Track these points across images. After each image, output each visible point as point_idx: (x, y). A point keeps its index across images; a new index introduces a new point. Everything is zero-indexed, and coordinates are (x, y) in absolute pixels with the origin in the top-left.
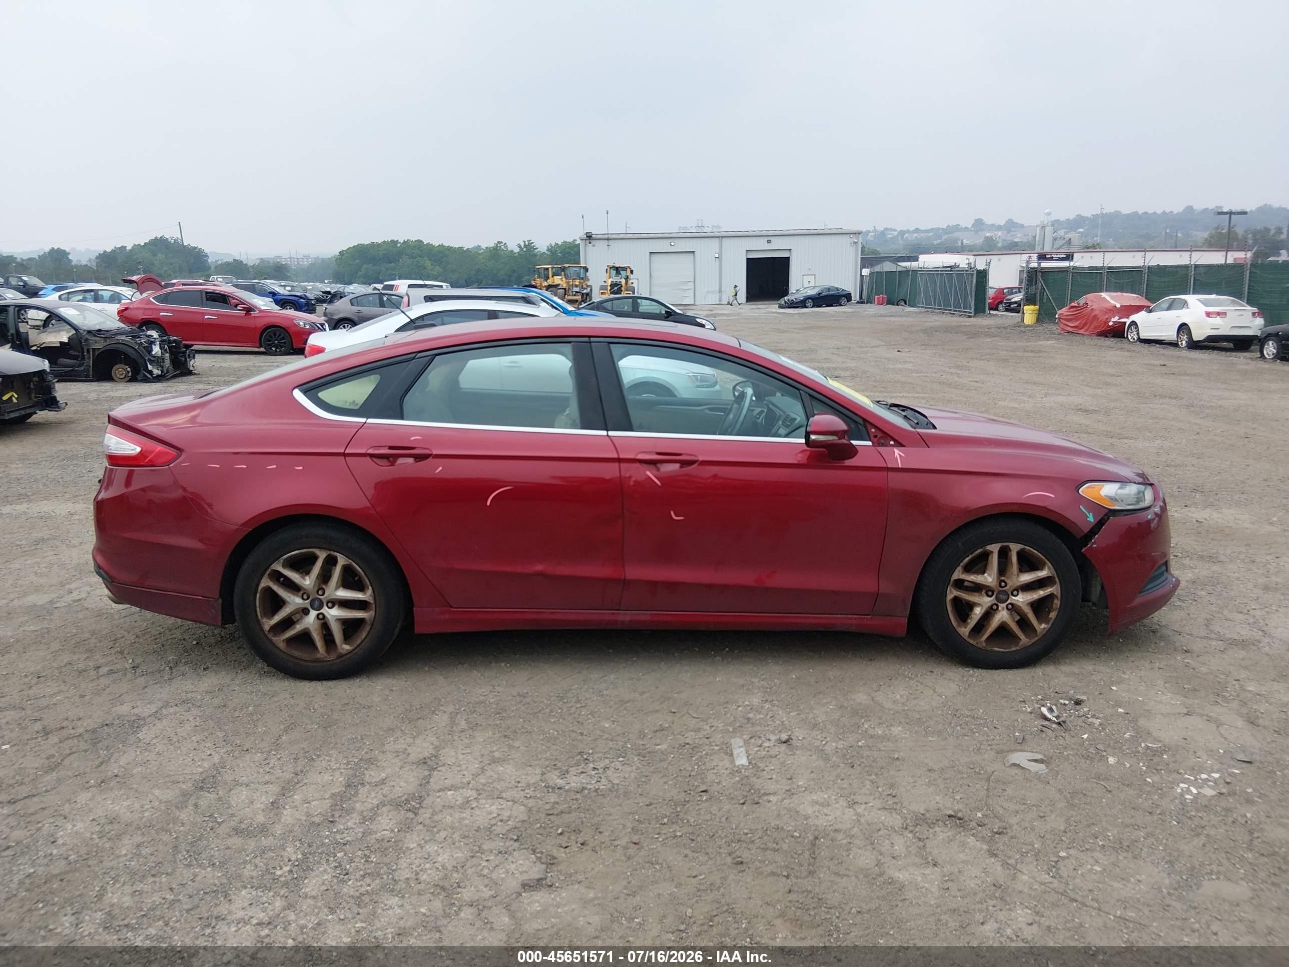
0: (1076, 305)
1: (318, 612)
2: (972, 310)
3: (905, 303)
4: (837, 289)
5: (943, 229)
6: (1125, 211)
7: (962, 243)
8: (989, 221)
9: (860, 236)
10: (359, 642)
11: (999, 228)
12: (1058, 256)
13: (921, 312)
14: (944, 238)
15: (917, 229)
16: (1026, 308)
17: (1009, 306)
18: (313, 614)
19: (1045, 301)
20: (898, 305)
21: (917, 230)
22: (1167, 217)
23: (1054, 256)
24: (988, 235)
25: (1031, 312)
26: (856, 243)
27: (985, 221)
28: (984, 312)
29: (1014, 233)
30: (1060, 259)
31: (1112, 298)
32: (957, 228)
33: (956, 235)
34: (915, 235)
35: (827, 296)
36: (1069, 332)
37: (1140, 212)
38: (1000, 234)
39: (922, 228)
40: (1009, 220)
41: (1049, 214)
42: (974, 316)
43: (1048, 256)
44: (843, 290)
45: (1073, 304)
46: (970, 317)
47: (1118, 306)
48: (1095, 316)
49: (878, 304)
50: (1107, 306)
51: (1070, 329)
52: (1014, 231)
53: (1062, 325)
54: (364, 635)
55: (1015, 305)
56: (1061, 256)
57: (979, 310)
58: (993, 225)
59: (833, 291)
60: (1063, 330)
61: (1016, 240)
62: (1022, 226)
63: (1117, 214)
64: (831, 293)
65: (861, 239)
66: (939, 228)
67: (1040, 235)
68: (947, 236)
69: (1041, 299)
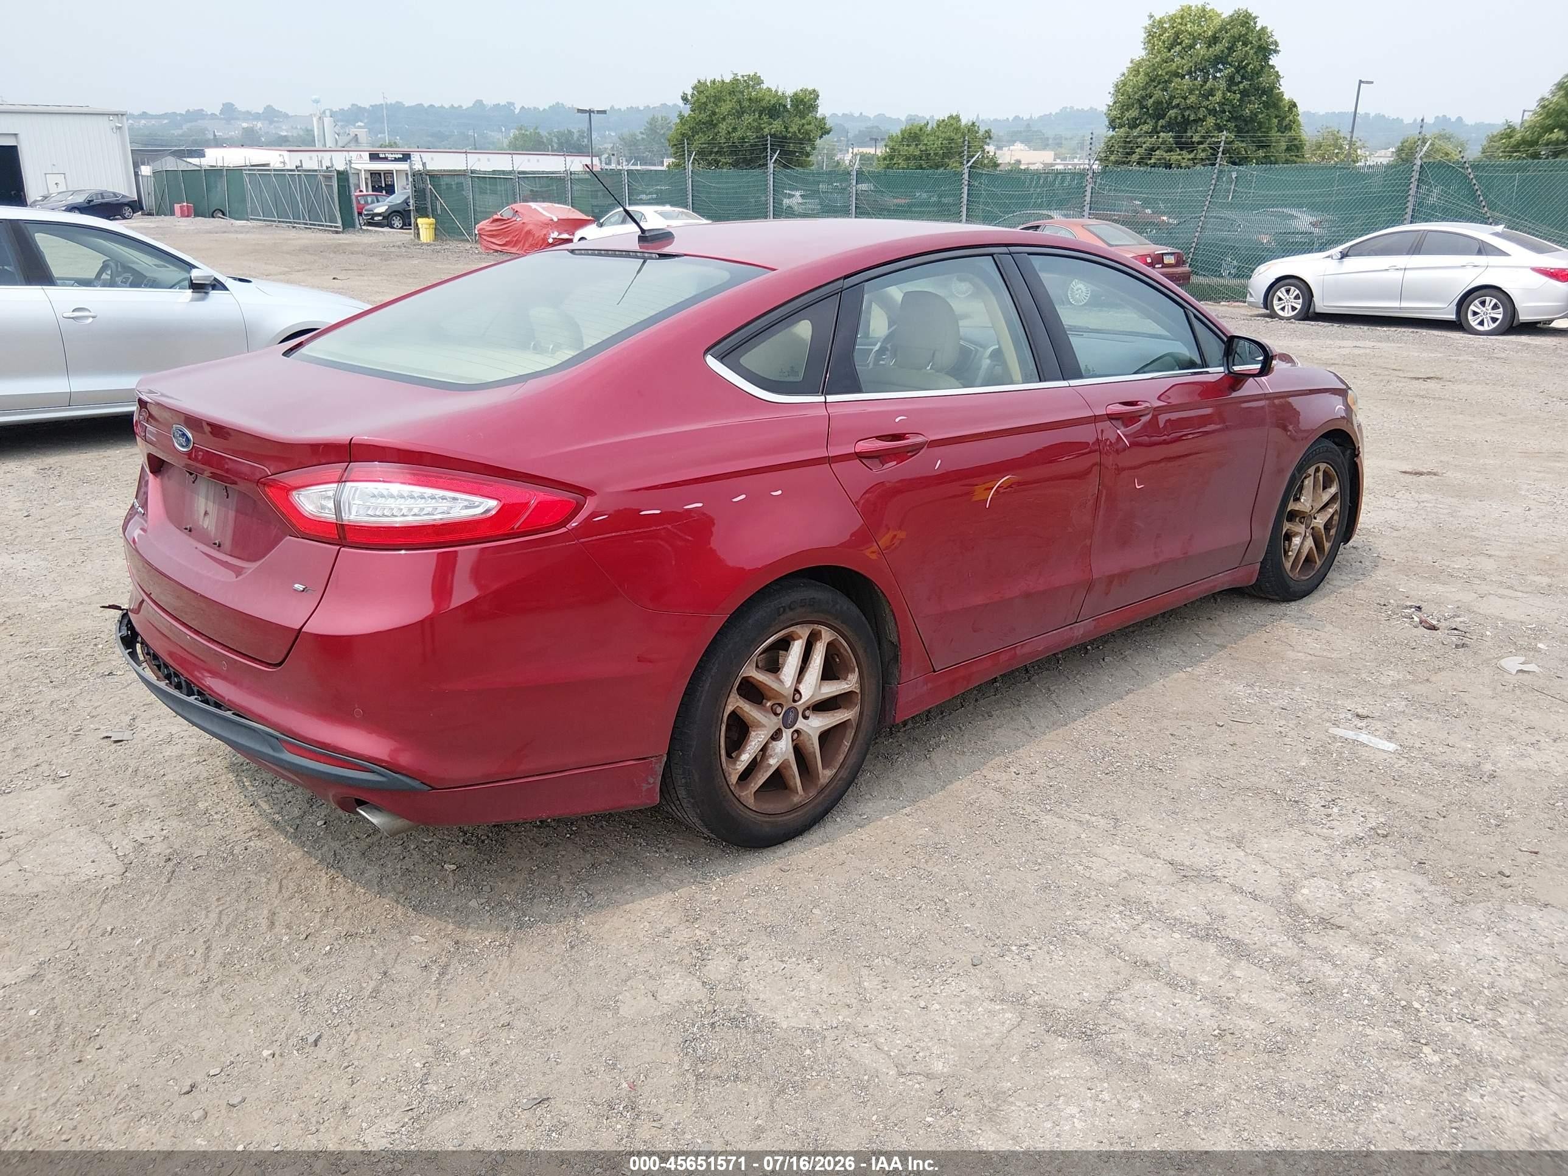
0: (500, 217)
1: (792, 730)
2: (340, 224)
3: (224, 214)
4: (115, 195)
5: (181, 115)
6: (408, 103)
7: (215, 135)
8: (241, 106)
9: (125, 117)
10: (841, 758)
11: (257, 117)
12: (394, 156)
13: (261, 227)
14: (185, 127)
15: (144, 113)
16: (420, 221)
17: (372, 219)
18: (787, 734)
19: (439, 212)
20: (213, 217)
21: (144, 115)
22: (455, 112)
23: (390, 156)
24: (245, 125)
25: (427, 226)
26: (120, 128)
27: (237, 105)
28: (354, 226)
29: (277, 125)
30: (396, 160)
31: (543, 208)
32: (199, 114)
33: (201, 123)
34: (143, 122)
35: (101, 204)
36: (497, 251)
37: (426, 105)
38: (259, 125)
39: (151, 112)
40: (269, 106)
41: (317, 101)
42: (343, 232)
43: (381, 156)
44: (124, 196)
45: (495, 217)
46: (337, 232)
47: (555, 219)
48: (529, 232)
49: (183, 215)
50: (542, 219)
51: (499, 248)
52: (277, 122)
53: (485, 243)
54: (847, 744)
55: (380, 218)
56: (397, 156)
57: (348, 224)
58: (248, 113)
59: (109, 197)
60: (487, 248)
61: (284, 133)
62: (286, 116)
63: (398, 107)
64: (106, 200)
65: (126, 124)
66: (175, 113)
67: (318, 128)
68: (189, 125)
69: (434, 210)
